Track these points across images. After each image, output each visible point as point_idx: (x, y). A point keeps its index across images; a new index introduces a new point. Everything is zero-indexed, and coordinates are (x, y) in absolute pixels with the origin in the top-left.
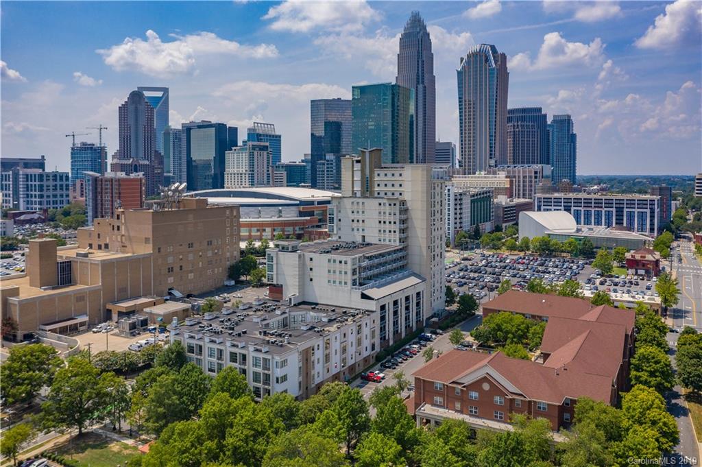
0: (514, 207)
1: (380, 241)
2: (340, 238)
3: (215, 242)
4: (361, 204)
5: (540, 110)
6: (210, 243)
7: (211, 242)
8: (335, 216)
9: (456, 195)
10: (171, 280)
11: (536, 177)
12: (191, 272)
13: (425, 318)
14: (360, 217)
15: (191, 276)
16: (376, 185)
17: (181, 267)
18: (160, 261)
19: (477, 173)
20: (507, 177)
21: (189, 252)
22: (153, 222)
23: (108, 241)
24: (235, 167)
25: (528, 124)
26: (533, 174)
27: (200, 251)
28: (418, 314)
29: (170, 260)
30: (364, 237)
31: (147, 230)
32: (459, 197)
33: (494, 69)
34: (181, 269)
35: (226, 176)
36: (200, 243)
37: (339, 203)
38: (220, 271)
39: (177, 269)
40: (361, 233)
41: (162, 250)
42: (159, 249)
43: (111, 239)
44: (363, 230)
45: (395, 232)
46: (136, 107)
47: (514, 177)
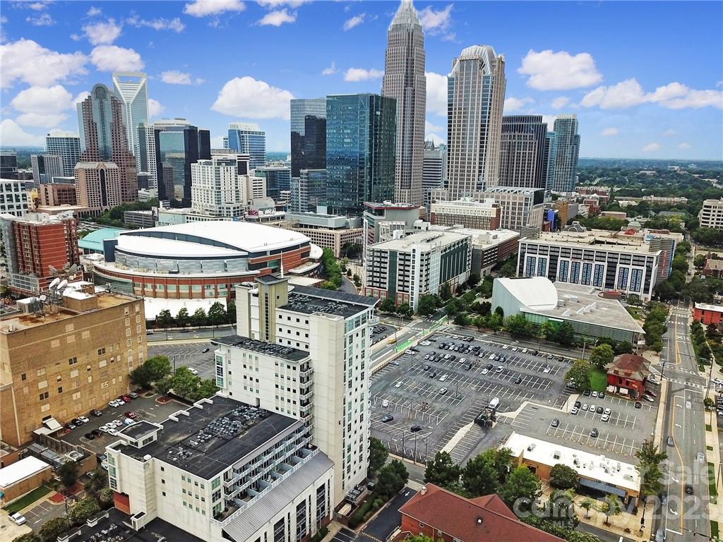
0: (496, 247)
1: (278, 409)
2: (231, 394)
3: (109, 350)
4: (254, 358)
5: (540, 119)
6: (102, 351)
7: (104, 349)
8: (224, 367)
9: (422, 255)
10: (45, 408)
11: (526, 205)
12: (77, 391)
14: (255, 375)
15: (76, 396)
16: (277, 330)
17: (60, 389)
18: (26, 390)
20: (494, 206)
21: (71, 370)
22: (10, 348)
24: (202, 182)
25: (526, 134)
26: (524, 202)
27: (88, 364)
28: (321, 511)
29: (42, 385)
30: (258, 400)
32: (425, 257)
33: (489, 76)
34: (60, 392)
35: (192, 190)
36: (88, 354)
37: (229, 351)
38: (120, 380)
39: (53, 393)
40: (255, 395)
41: (27, 376)
42: (23, 376)
44: (257, 391)
45: (294, 402)
46: (101, 102)
47: (503, 203)
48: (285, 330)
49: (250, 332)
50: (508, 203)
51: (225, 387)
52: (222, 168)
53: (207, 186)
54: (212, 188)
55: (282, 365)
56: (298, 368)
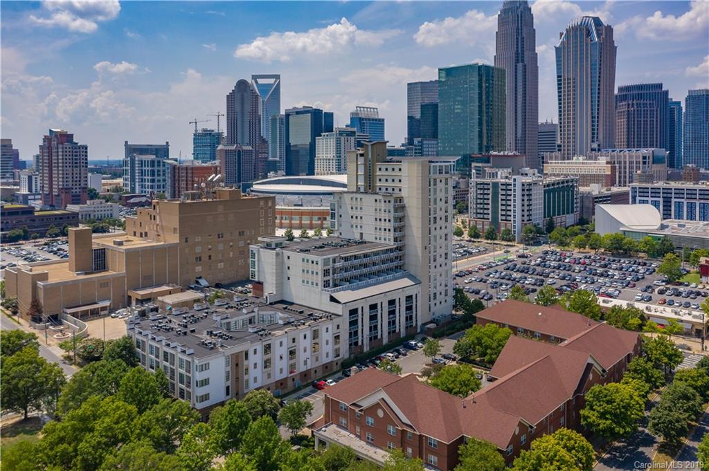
0: (610, 196)
1: (376, 239)
2: (341, 234)
3: (247, 233)
4: (359, 200)
5: (660, 86)
6: (241, 234)
7: (243, 232)
8: (336, 212)
9: (523, 185)
10: (199, 269)
11: (644, 163)
12: (221, 261)
13: (419, 324)
14: (359, 213)
15: (221, 265)
16: (378, 180)
17: (210, 256)
18: (187, 251)
19: (575, 158)
20: (607, 163)
21: (219, 242)
22: (180, 213)
23: (147, 230)
24: (324, 152)
25: (645, 102)
26: (641, 160)
27: (230, 241)
28: (409, 318)
29: (198, 249)
30: (361, 234)
31: (175, 222)
32: (526, 187)
33: (596, 43)
34: (210, 259)
35: (316, 161)
36: (231, 233)
37: (340, 198)
39: (205, 258)
40: (359, 230)
41: (188, 239)
42: (186, 239)
43: (149, 228)
44: (361, 227)
45: (389, 230)
46: (242, 95)
47: (619, 163)
48: (383, 180)
49: (357, 186)
50: (625, 162)
51: (336, 229)
52: (342, 138)
53: (329, 155)
54: (334, 156)
55: (380, 201)
56: (392, 202)
